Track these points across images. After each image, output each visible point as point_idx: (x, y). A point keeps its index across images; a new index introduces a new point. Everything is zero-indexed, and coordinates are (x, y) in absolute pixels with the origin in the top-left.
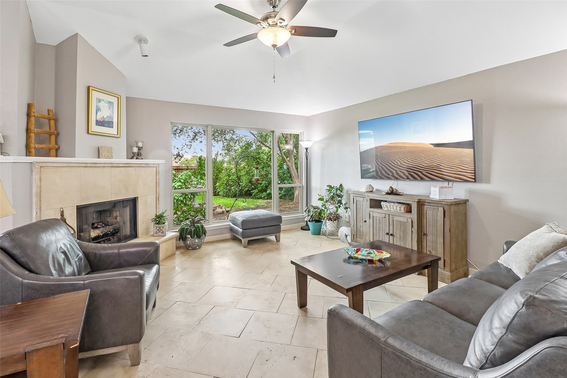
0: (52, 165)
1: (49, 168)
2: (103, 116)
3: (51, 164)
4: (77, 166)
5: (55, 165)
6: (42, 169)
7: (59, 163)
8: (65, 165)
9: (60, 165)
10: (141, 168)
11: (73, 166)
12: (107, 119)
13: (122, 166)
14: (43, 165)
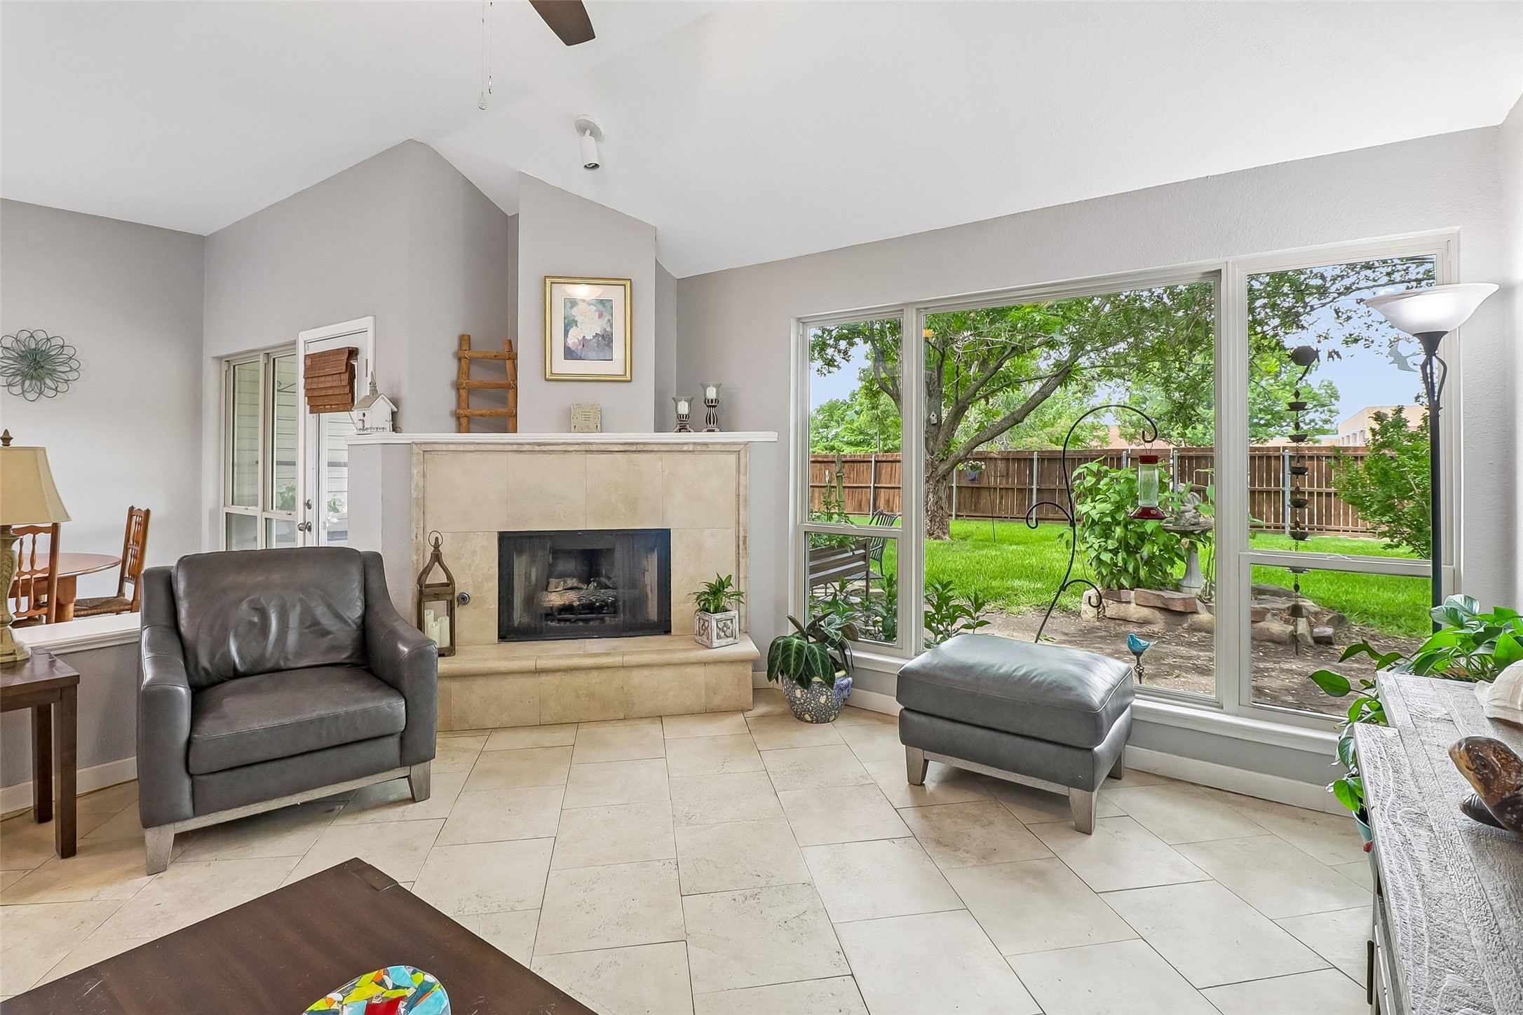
0: (444, 448)
1: (440, 453)
2: (584, 337)
3: (444, 445)
4: (498, 450)
5: (452, 447)
6: (427, 456)
7: (459, 444)
8: (472, 448)
9: (461, 448)
10: (681, 456)
11: (490, 449)
12: (594, 340)
13: (616, 450)
14: (428, 448)
